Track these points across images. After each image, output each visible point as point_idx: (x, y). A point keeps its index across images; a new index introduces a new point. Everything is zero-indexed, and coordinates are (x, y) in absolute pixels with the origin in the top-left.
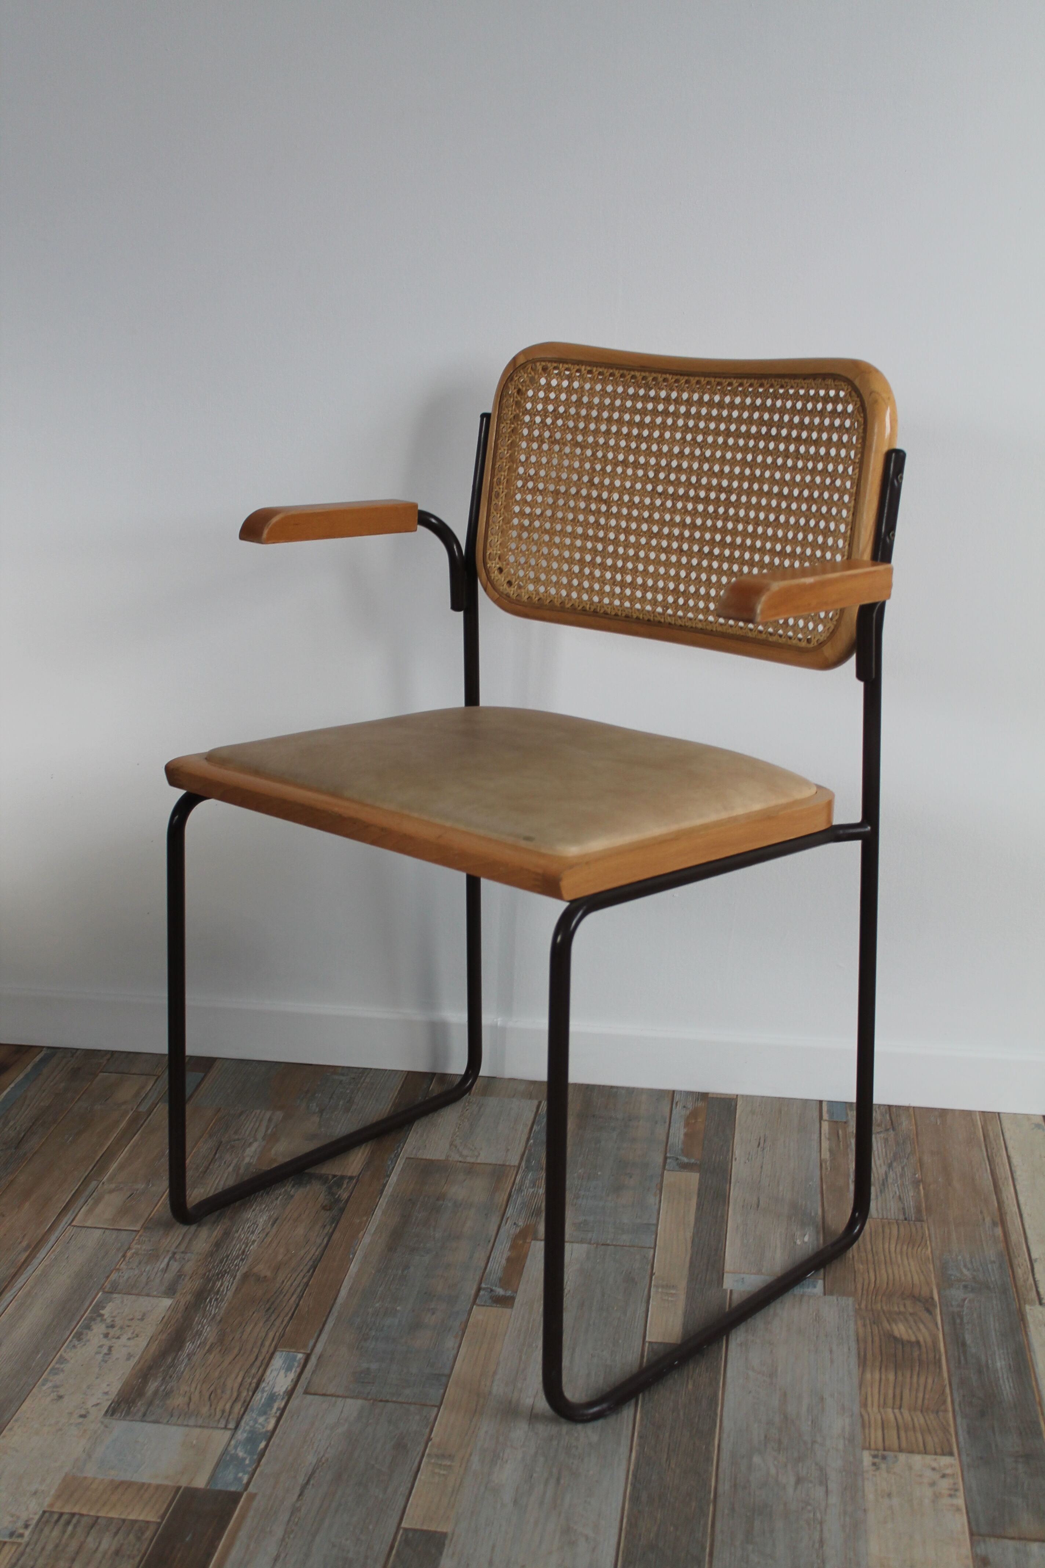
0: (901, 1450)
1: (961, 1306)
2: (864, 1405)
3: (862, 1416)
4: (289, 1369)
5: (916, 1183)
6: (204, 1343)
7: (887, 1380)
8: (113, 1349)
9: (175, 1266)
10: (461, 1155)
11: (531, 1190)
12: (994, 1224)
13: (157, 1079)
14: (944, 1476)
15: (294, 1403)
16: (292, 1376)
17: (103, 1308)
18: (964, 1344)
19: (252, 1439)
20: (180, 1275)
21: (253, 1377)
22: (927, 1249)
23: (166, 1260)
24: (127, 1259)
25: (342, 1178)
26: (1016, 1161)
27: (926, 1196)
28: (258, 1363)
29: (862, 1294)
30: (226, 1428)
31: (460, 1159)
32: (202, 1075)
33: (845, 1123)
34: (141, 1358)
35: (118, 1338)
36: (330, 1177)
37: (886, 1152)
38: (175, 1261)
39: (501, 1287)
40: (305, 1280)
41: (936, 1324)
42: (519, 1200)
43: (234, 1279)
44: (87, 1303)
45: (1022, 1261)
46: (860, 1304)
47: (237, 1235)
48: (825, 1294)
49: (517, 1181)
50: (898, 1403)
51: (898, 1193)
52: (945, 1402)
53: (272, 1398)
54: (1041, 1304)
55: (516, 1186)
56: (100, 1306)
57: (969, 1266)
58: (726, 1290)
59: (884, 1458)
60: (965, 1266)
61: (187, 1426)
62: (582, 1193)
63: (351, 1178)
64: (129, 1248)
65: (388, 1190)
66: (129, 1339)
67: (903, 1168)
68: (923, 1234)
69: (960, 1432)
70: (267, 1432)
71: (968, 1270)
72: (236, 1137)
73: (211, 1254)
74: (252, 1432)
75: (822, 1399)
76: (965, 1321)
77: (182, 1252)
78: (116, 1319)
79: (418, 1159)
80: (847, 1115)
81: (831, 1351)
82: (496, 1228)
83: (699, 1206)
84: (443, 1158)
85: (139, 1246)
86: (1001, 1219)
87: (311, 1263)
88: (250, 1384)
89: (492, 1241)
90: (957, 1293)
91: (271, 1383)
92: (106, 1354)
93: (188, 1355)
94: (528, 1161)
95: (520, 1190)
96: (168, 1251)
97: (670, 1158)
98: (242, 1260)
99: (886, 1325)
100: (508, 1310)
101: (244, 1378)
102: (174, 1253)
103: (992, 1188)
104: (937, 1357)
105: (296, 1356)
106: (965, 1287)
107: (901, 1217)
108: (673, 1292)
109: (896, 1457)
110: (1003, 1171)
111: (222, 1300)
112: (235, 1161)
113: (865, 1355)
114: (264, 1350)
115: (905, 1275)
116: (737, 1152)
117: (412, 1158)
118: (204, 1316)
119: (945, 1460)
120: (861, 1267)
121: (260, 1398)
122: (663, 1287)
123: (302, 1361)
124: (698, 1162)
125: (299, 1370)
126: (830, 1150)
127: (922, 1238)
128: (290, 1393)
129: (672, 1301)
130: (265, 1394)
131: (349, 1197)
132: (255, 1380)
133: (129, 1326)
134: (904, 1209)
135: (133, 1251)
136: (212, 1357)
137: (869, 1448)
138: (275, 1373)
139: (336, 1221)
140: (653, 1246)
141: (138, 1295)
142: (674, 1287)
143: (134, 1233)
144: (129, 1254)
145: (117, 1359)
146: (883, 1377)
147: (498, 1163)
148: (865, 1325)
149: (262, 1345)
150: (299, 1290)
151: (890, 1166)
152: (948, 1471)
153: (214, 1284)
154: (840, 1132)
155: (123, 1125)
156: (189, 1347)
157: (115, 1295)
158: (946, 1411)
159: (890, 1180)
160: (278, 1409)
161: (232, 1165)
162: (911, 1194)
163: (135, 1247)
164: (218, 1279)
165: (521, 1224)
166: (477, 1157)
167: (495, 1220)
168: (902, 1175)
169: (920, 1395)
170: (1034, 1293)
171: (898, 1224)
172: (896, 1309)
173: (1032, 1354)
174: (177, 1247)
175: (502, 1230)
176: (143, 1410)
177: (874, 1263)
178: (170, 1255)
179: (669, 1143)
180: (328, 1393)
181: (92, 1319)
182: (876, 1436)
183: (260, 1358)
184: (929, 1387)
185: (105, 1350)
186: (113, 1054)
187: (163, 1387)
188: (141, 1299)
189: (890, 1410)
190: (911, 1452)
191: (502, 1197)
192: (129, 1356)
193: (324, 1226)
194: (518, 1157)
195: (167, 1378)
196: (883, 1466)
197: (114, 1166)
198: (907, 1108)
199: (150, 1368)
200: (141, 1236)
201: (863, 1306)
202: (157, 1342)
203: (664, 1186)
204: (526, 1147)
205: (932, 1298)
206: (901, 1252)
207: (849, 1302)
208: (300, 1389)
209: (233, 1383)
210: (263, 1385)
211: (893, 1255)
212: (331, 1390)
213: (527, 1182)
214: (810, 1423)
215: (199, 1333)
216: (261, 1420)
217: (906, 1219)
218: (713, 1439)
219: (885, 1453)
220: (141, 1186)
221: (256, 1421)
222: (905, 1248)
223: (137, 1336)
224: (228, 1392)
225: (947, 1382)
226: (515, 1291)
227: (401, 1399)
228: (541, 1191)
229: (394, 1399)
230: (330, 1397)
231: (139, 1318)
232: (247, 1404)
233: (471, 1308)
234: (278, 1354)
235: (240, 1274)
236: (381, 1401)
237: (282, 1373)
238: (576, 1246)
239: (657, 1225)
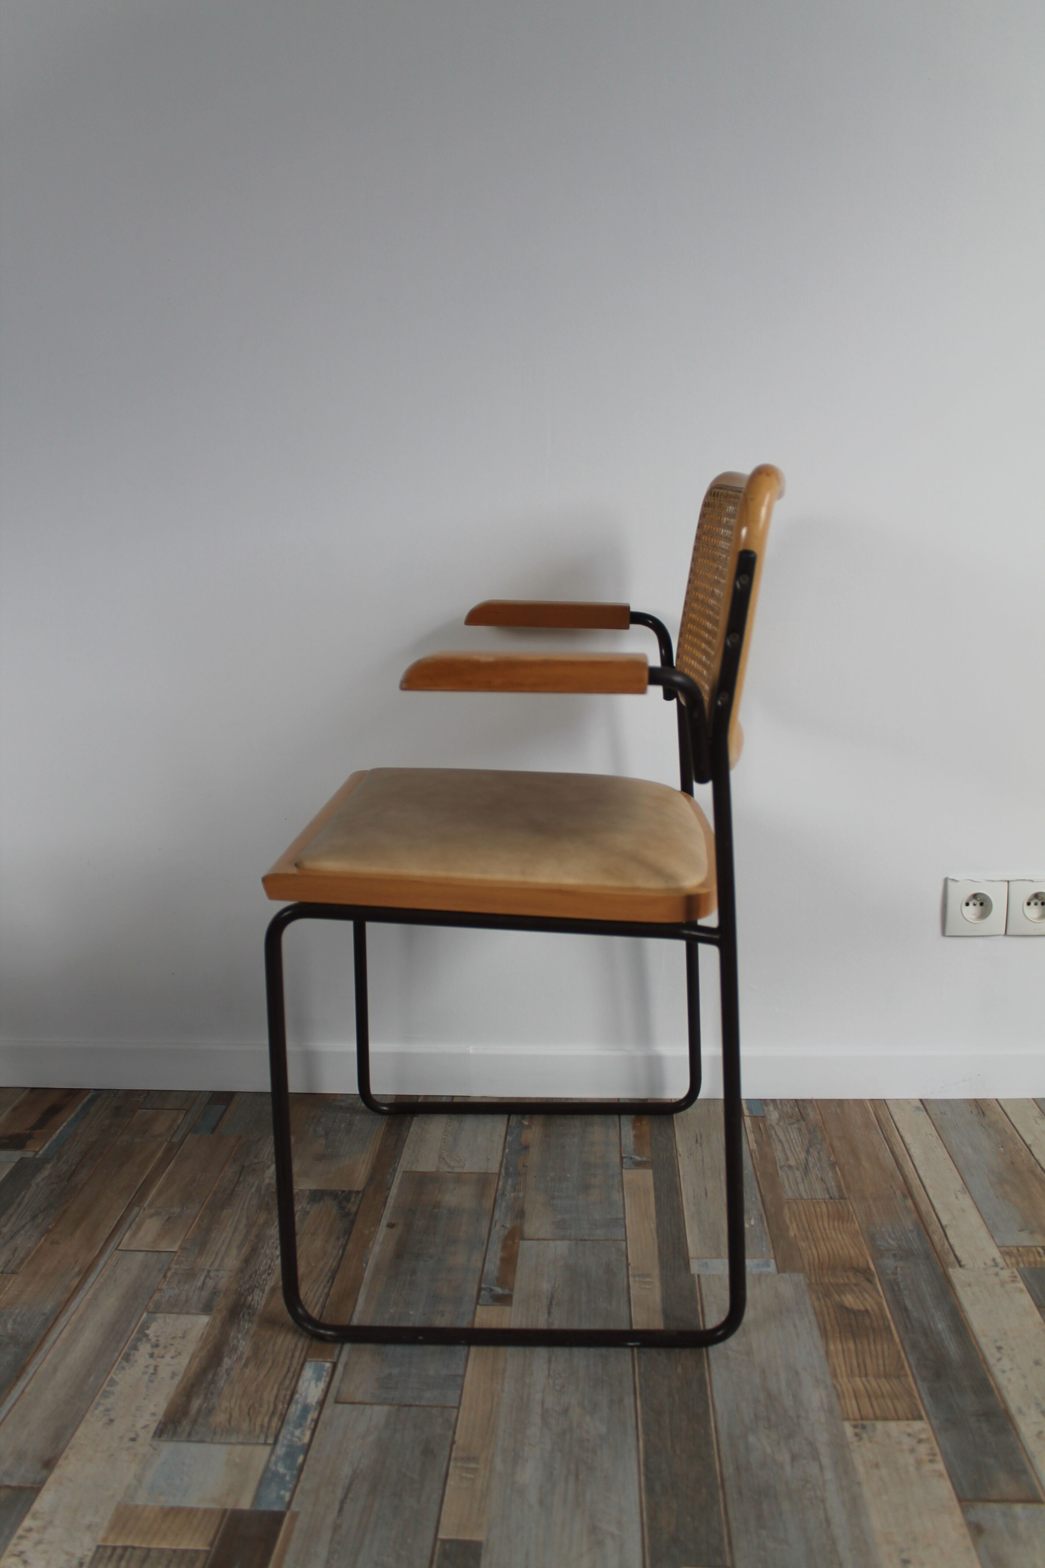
0: (876, 1418)
1: (895, 1273)
2: (835, 1376)
3: (835, 1387)
4: (318, 1379)
5: (833, 1165)
6: (240, 1358)
7: (849, 1349)
8: (158, 1368)
9: (210, 1283)
10: (449, 1166)
11: (513, 1194)
12: (905, 1197)
13: (186, 1114)
14: (920, 1441)
15: (327, 1412)
16: (322, 1385)
17: (148, 1328)
18: (906, 1309)
19: (290, 1454)
20: (215, 1292)
21: (287, 1389)
22: (855, 1223)
23: (202, 1278)
24: (167, 1279)
25: (350, 1192)
26: (908, 1139)
27: (843, 1175)
28: (290, 1375)
29: (810, 1270)
30: (265, 1444)
31: (449, 1170)
32: (224, 1107)
33: (763, 1117)
34: (183, 1377)
35: (163, 1357)
36: (340, 1193)
37: (802, 1140)
38: (211, 1279)
39: (500, 1286)
40: (326, 1290)
41: (878, 1292)
42: (504, 1204)
43: (263, 1293)
44: (133, 1325)
45: (934, 1227)
46: (810, 1279)
47: (263, 1251)
48: (778, 1272)
49: (500, 1187)
50: (863, 1371)
51: (819, 1175)
52: (903, 1367)
53: (306, 1409)
54: (961, 1266)
55: (500, 1192)
56: (146, 1326)
57: (893, 1236)
58: (693, 1275)
59: (864, 1427)
60: (890, 1237)
61: (230, 1443)
62: (556, 1194)
63: (358, 1192)
64: (169, 1269)
65: (391, 1202)
66: (173, 1357)
67: (819, 1153)
68: (849, 1210)
69: (923, 1395)
70: (303, 1445)
71: (893, 1240)
72: (256, 1161)
73: (241, 1270)
74: (291, 1446)
75: (797, 1373)
76: (902, 1287)
77: (216, 1270)
78: (160, 1339)
79: (412, 1172)
80: (763, 1110)
81: (795, 1326)
82: (487, 1230)
83: (658, 1199)
84: (434, 1170)
85: (178, 1266)
86: (909, 1193)
87: (330, 1274)
88: (285, 1396)
89: (485, 1243)
90: (889, 1262)
91: (304, 1394)
92: (152, 1374)
93: (227, 1370)
94: (507, 1168)
95: (503, 1195)
96: (204, 1270)
97: (625, 1157)
98: (269, 1274)
99: (837, 1297)
100: (508, 1307)
101: (279, 1390)
102: (209, 1271)
103: (895, 1165)
104: (886, 1323)
105: (324, 1366)
106: (894, 1256)
107: (827, 1196)
108: (648, 1280)
109: (873, 1425)
110: (900, 1150)
111: (254, 1315)
112: (257, 1183)
113: (825, 1328)
114: (295, 1361)
115: (842, 1249)
116: (680, 1149)
117: (408, 1172)
118: (239, 1332)
119: (918, 1425)
120: (804, 1244)
121: (295, 1410)
122: (639, 1276)
123: (330, 1370)
124: (650, 1160)
125: (327, 1379)
126: (756, 1142)
127: (848, 1213)
128: (322, 1403)
129: (649, 1289)
130: (299, 1406)
131: (358, 1210)
132: (289, 1393)
133: (172, 1345)
134: (827, 1189)
135: (173, 1271)
136: (247, 1371)
137: (848, 1419)
138: (306, 1384)
139: (348, 1232)
140: (624, 1238)
141: (179, 1313)
142: (649, 1275)
143: (173, 1254)
144: (169, 1274)
145: (163, 1378)
146: (845, 1347)
147: (482, 1171)
148: (818, 1299)
149: (293, 1356)
150: (321, 1300)
151: (808, 1152)
152: (923, 1436)
153: (246, 1298)
154: (761, 1125)
155: (159, 1155)
156: (227, 1362)
157: (159, 1315)
158: (906, 1375)
159: (811, 1165)
160: (312, 1420)
161: (255, 1186)
162: (830, 1174)
163: (174, 1266)
164: (249, 1294)
165: (508, 1225)
166: (463, 1167)
167: (485, 1223)
168: (820, 1159)
169: (881, 1362)
170: (952, 1257)
171: (826, 1203)
172: (841, 1281)
173: (965, 1314)
174: (210, 1266)
175: (493, 1232)
176: (188, 1429)
177: (813, 1240)
178: (205, 1273)
179: (622, 1145)
180: (356, 1401)
181: (139, 1339)
182: (851, 1405)
183: (292, 1369)
184: (886, 1354)
185: (151, 1370)
186: (148, 1093)
187: (205, 1405)
188: (181, 1316)
189: (857, 1379)
190: (886, 1419)
191: (488, 1203)
192: (174, 1375)
193: (338, 1238)
194: (498, 1165)
195: (209, 1395)
196: (864, 1436)
197: (153, 1192)
198: (811, 1101)
199: (193, 1386)
200: (179, 1256)
201: (813, 1281)
202: (197, 1360)
203: (624, 1183)
204: (503, 1156)
205: (869, 1268)
206: (834, 1228)
207: (800, 1278)
208: (330, 1398)
209: (269, 1396)
210: (297, 1396)
211: (828, 1232)
212: (359, 1397)
213: (508, 1187)
214: (791, 1398)
215: (235, 1348)
216: (297, 1433)
217: (831, 1198)
218: (709, 1422)
219: (865, 1422)
220: (177, 1210)
221: (292, 1434)
222: (836, 1223)
223: (180, 1354)
224: (266, 1406)
225: (900, 1347)
226: (512, 1289)
227: (423, 1403)
228: (521, 1194)
229: (417, 1403)
230: (358, 1406)
231: (181, 1336)
232: (283, 1419)
233: (475, 1308)
234: (307, 1365)
235: (267, 1289)
236: (405, 1406)
237: (313, 1383)
238: (559, 1243)
239: (624, 1218)
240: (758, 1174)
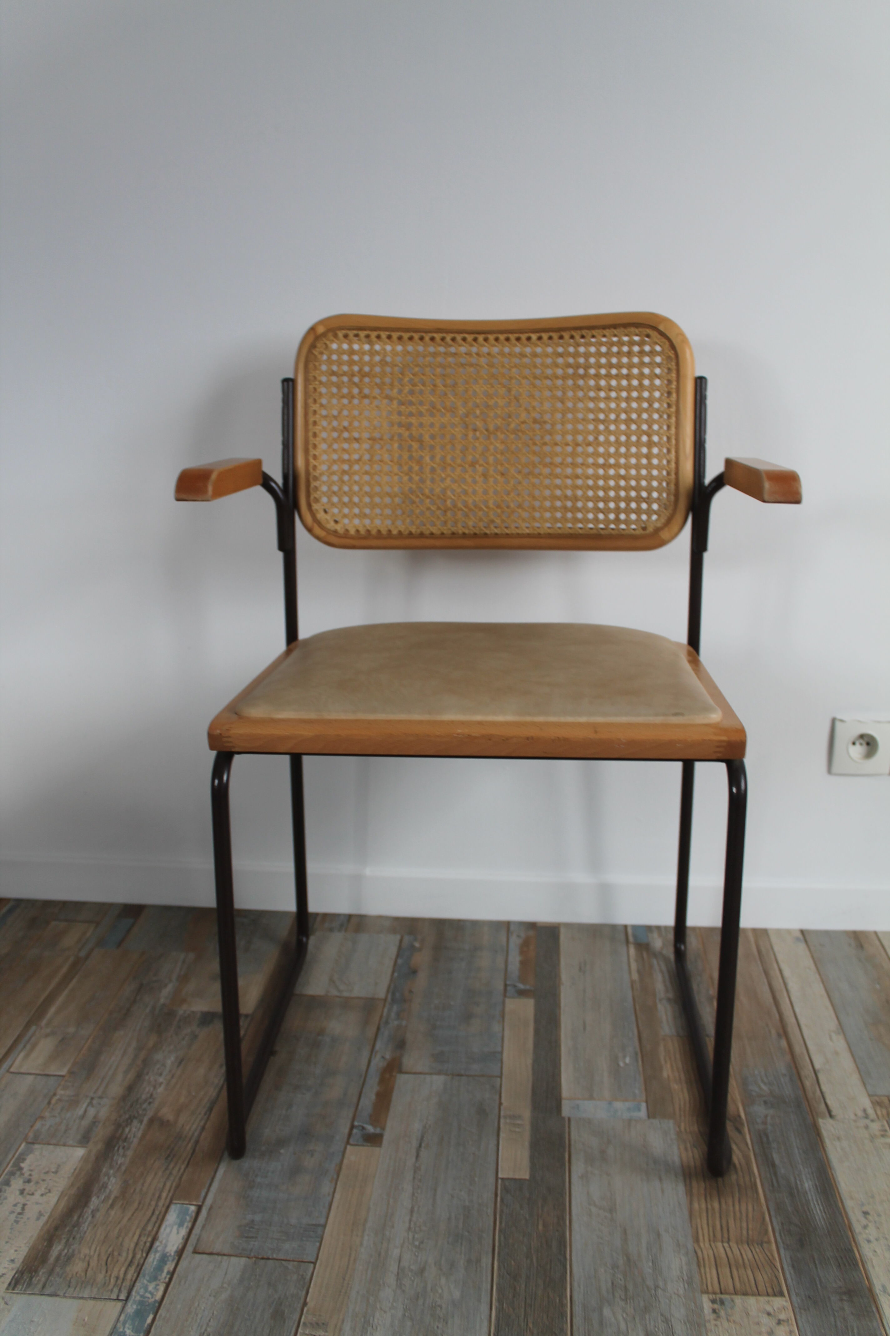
0: (736, 1293)
2: (697, 1239)
3: (696, 1253)
4: (181, 1225)
6: (108, 1197)
8: (26, 1207)
9: (91, 1112)
10: (338, 990)
11: (395, 1022)
12: (779, 1036)
13: (97, 926)
15: (183, 1263)
16: (184, 1232)
17: (24, 1160)
18: (774, 1164)
19: (140, 1312)
20: (94, 1123)
21: (148, 1236)
23: (85, 1106)
24: (51, 1106)
26: (786, 972)
28: (154, 1219)
29: (680, 1115)
30: (117, 1299)
31: (338, 994)
32: (132, 921)
33: (647, 944)
34: (49, 1218)
35: (32, 1194)
38: (93, 1106)
39: (372, 1124)
40: (202, 1124)
41: (747, 1145)
42: (386, 1032)
43: (141, 1124)
44: (10, 1156)
45: (807, 1072)
46: (679, 1126)
47: (147, 1077)
48: (649, 1117)
49: (384, 1014)
50: (726, 1234)
52: (767, 1231)
53: (164, 1259)
54: (831, 1116)
55: (384, 1019)
56: (22, 1159)
57: (765, 1080)
58: (564, 1118)
59: (722, 1303)
60: (762, 1081)
61: (82, 1298)
62: (438, 1023)
63: (247, 1016)
64: (54, 1095)
66: (42, 1195)
69: (786, 1267)
70: (155, 1301)
71: (765, 1085)
72: (155, 978)
73: (124, 1099)
74: (142, 1302)
77: (100, 1097)
78: (33, 1173)
79: (302, 995)
82: (366, 1062)
83: (537, 1032)
84: (325, 993)
85: (63, 1092)
86: (784, 1031)
88: (145, 1243)
89: (363, 1077)
90: (760, 1110)
91: (164, 1241)
92: (19, 1213)
93: (92, 1211)
94: (393, 994)
95: (387, 1022)
96: (88, 1096)
97: (509, 985)
98: (150, 1104)
100: (377, 1149)
101: (140, 1236)
102: (92, 1098)
103: (772, 1001)
105: (188, 1209)
106: (766, 1102)
108: (519, 1122)
109: (732, 1301)
110: (778, 985)
111: (128, 1149)
112: (151, 1000)
114: (161, 1204)
116: (563, 977)
118: (111, 1167)
119: (777, 1303)
121: (153, 1259)
122: (510, 1117)
123: (194, 1214)
124: (533, 988)
125: (190, 1225)
126: (638, 972)
128: (180, 1253)
129: (520, 1134)
130: (158, 1255)
132: (150, 1239)
133: (44, 1180)
135: (58, 1097)
136: (112, 1213)
137: (707, 1292)
138: (168, 1230)
140: (499, 1074)
141: (56, 1145)
142: (520, 1117)
143: (61, 1078)
144: (54, 1101)
145: (29, 1219)
147: (369, 996)
149: (159, 1197)
153: (123, 1130)
154: (644, 954)
155: (64, 970)
156: (94, 1202)
157: (37, 1146)
158: (769, 1241)
160: (168, 1273)
161: (150, 1006)
162: (708, 1009)
163: (60, 1092)
164: (127, 1126)
165: (388, 1056)
166: (351, 991)
167: (366, 1053)
169: (745, 1224)
170: (823, 1107)
173: (833, 1171)
174: (95, 1092)
175: (372, 1064)
176: (43, 1280)
178: (88, 1100)
179: (508, 971)
180: (215, 1251)
181: (13, 1173)
182: (711, 1276)
183: (157, 1213)
184: (751, 1215)
185: (19, 1209)
186: (64, 905)
187: (65, 1251)
188: (58, 1149)
189: (720, 1244)
190: (745, 1294)
191: (372, 1029)
192: (40, 1216)
194: (385, 990)
195: (70, 1240)
196: (723, 1313)
197: (53, 1010)
199: (56, 1228)
200: (66, 1081)
201: (682, 1128)
202: (66, 1198)
203: (506, 1014)
204: (391, 980)
205: (740, 1116)
208: (189, 1248)
209: (129, 1242)
210: (157, 1244)
212: (217, 1248)
213: (392, 1015)
215: (105, 1186)
216: (152, 1286)
219: (723, 1297)
220: (71, 1030)
221: (146, 1290)
223: (50, 1191)
224: (124, 1256)
226: (383, 1129)
227: (281, 1256)
228: (404, 1023)
229: (275, 1256)
230: (216, 1256)
231: (54, 1170)
232: (140, 1268)
233: (345, 1148)
234: (173, 1207)
235: (146, 1119)
236: (263, 1258)
237: (175, 1227)
238: (435, 1077)
239: (502, 1053)
240: (637, 1007)
